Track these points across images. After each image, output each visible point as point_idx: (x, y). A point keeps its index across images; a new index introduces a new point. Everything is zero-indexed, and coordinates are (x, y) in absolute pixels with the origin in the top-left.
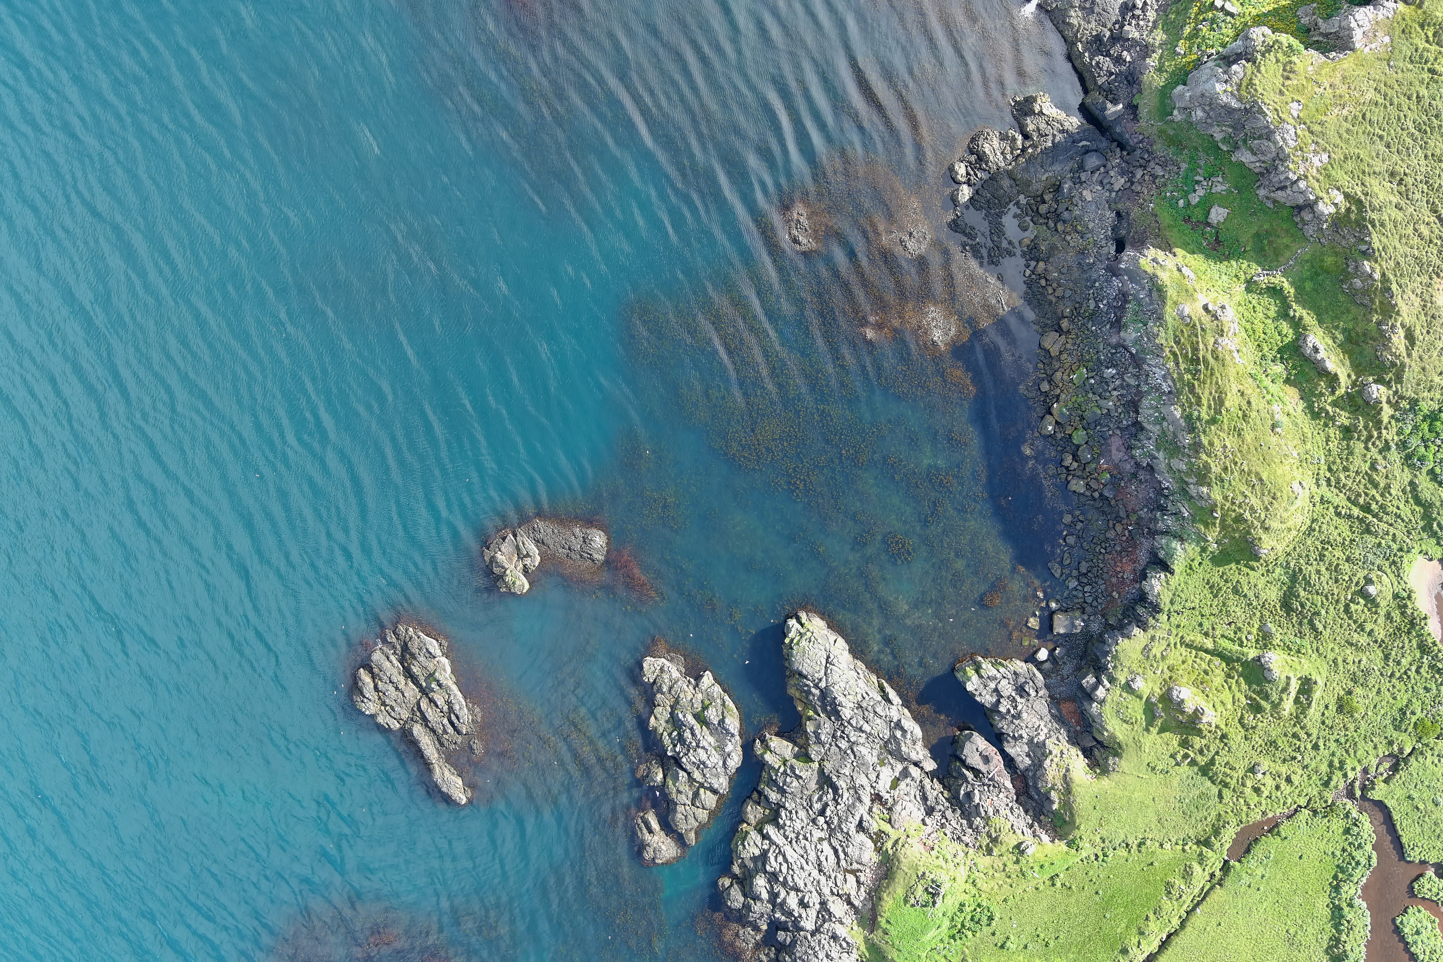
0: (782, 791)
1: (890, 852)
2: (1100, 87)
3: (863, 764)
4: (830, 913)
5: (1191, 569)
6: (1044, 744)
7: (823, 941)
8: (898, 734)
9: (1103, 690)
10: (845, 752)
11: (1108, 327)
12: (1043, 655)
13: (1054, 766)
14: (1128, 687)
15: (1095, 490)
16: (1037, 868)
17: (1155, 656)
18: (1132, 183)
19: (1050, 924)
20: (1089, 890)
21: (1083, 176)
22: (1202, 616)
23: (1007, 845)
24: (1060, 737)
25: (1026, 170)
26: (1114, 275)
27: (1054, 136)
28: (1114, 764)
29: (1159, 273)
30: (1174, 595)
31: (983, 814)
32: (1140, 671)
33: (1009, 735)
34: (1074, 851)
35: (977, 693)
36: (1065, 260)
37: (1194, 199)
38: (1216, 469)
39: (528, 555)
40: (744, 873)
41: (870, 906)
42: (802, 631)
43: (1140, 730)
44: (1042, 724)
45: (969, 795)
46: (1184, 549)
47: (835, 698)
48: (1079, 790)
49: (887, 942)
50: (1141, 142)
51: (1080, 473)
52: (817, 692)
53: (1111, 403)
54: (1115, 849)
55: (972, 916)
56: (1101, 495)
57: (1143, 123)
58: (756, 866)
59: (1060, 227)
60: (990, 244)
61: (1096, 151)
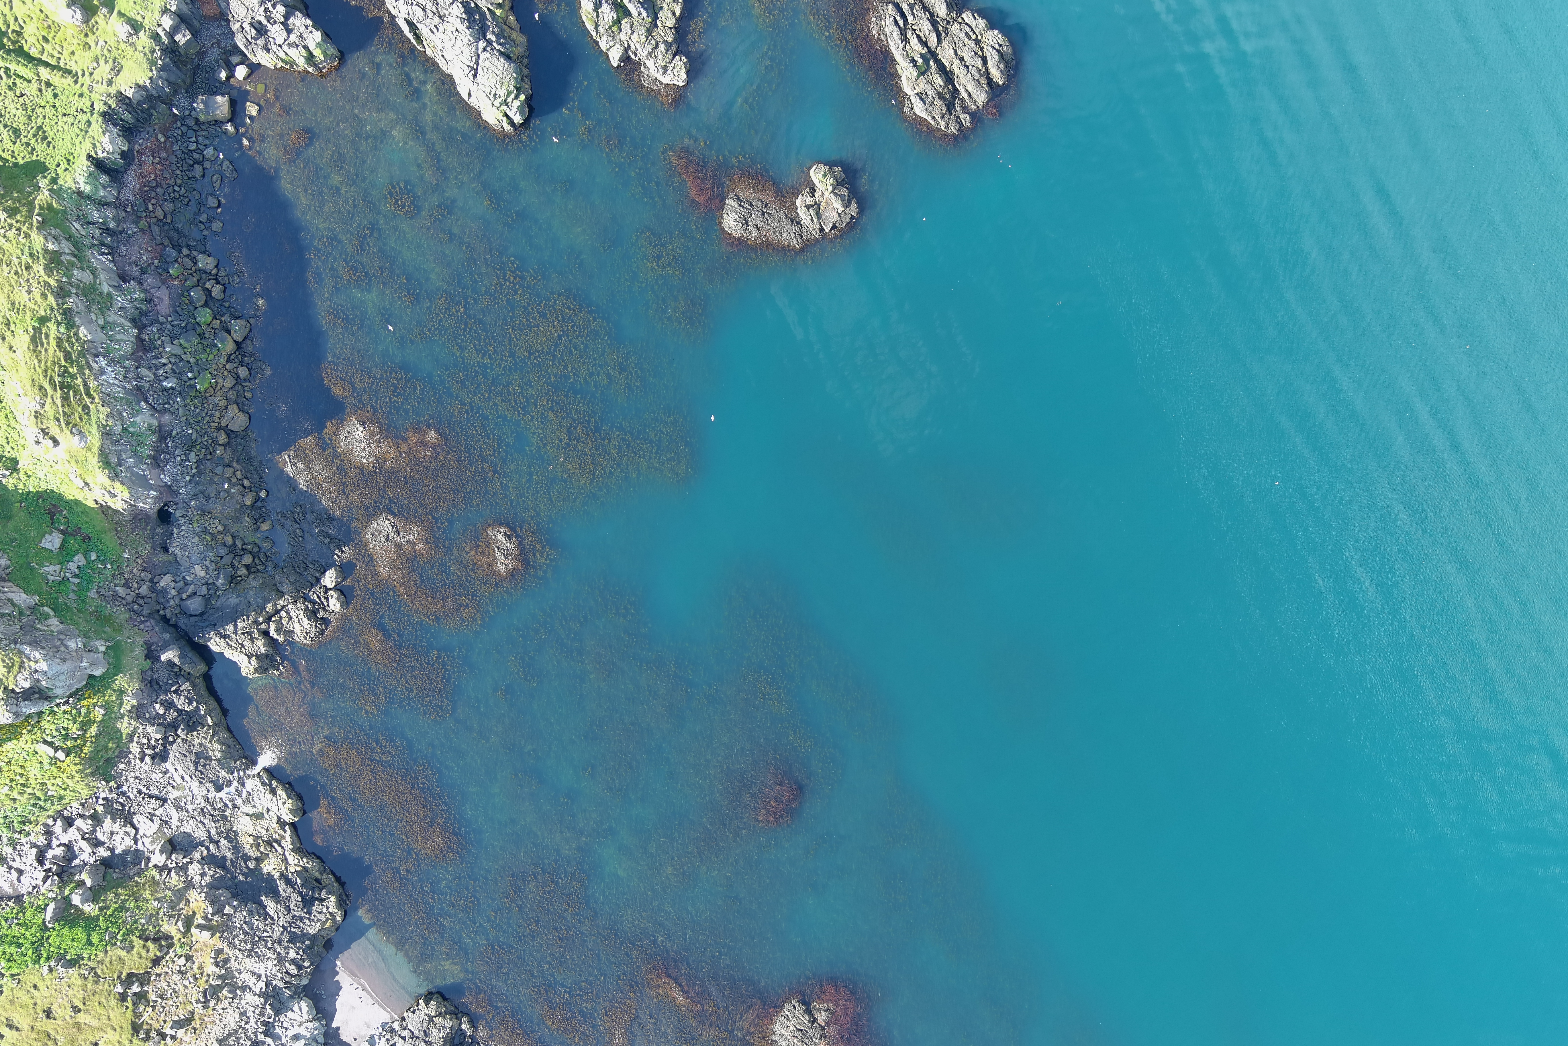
2: (188, 680)
5: (68, 160)
9: (164, 25)
11: (174, 433)
12: (241, 72)
14: (136, 27)
15: (187, 256)
17: (106, 62)
18: (151, 580)
21: (204, 591)
22: (54, 106)
25: (265, 601)
26: (170, 487)
27: (235, 632)
29: (107, 482)
30: (87, 132)
32: (122, 46)
35: (310, 28)
36: (223, 505)
37: (79, 559)
38: (39, 268)
39: (808, 207)
42: (504, 108)
46: (76, 183)
47: (468, 28)
50: (142, 622)
51: (204, 276)
52: (489, 36)
53: (168, 349)
56: (180, 251)
57: (140, 640)
59: (229, 540)
60: (305, 526)
61: (191, 616)
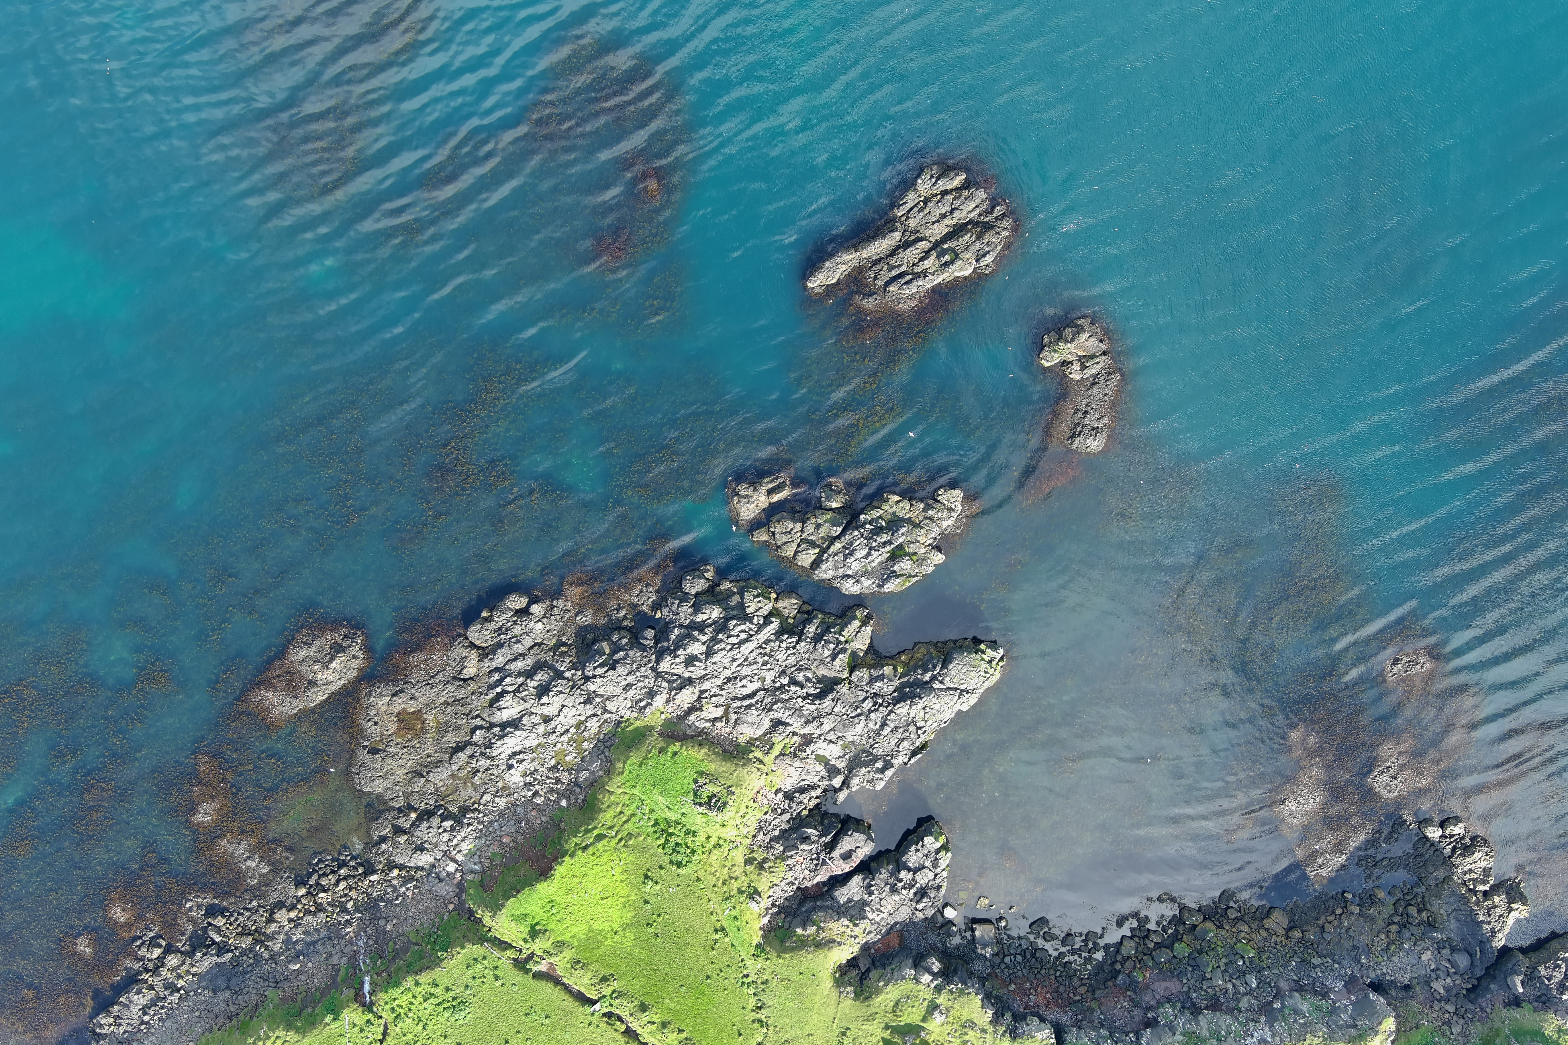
0: (817, 639)
1: (751, 756)
2: (1535, 968)
3: (844, 726)
4: (681, 689)
6: (865, 918)
7: (647, 680)
8: (879, 765)
9: (928, 981)
10: (857, 707)
11: (1295, 978)
13: (843, 929)
14: (933, 1008)
15: (1122, 965)
16: (734, 913)
17: (966, 1034)
18: (1440, 1001)
19: (673, 927)
20: (709, 969)
21: (1446, 952)
23: (758, 881)
24: (872, 935)
25: (1453, 893)
26: (1347, 983)
28: (848, 993)
29: (1377, 1038)
31: (789, 854)
32: (950, 1019)
33: (873, 879)
34: (752, 951)
36: (1361, 933)
39: (1083, 368)
40: (721, 593)
41: (689, 732)
43: (887, 1020)
44: (885, 916)
45: (806, 839)
47: (921, 698)
48: (821, 957)
49: (650, 752)
50: (1482, 1009)
51: (1140, 949)
52: (927, 678)
53: (1218, 982)
54: (755, 994)
55: (681, 844)
56: (1119, 972)
57: (1504, 1012)
58: (734, 608)
59: (1394, 928)
60: (1379, 857)
